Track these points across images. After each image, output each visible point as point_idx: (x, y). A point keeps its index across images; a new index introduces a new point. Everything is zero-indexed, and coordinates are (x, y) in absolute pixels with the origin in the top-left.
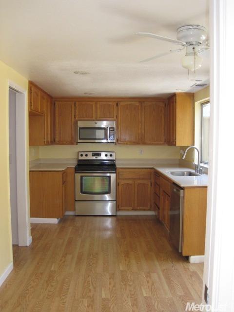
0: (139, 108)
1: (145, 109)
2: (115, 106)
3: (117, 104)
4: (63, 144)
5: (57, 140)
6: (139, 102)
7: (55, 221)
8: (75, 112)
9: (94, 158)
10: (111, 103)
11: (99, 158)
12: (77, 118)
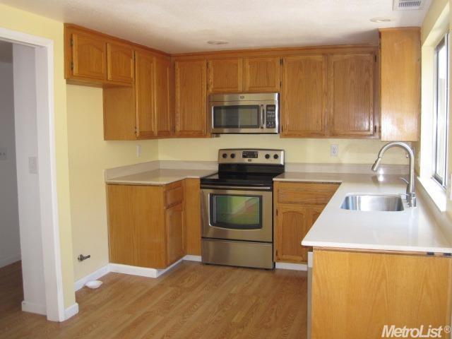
0: (324, 65)
1: (334, 67)
2: (278, 63)
3: (281, 62)
4: (188, 136)
5: (178, 128)
6: (323, 54)
7: (151, 273)
8: (208, 79)
9: (246, 161)
10: (270, 60)
11: (254, 161)
12: (210, 90)
